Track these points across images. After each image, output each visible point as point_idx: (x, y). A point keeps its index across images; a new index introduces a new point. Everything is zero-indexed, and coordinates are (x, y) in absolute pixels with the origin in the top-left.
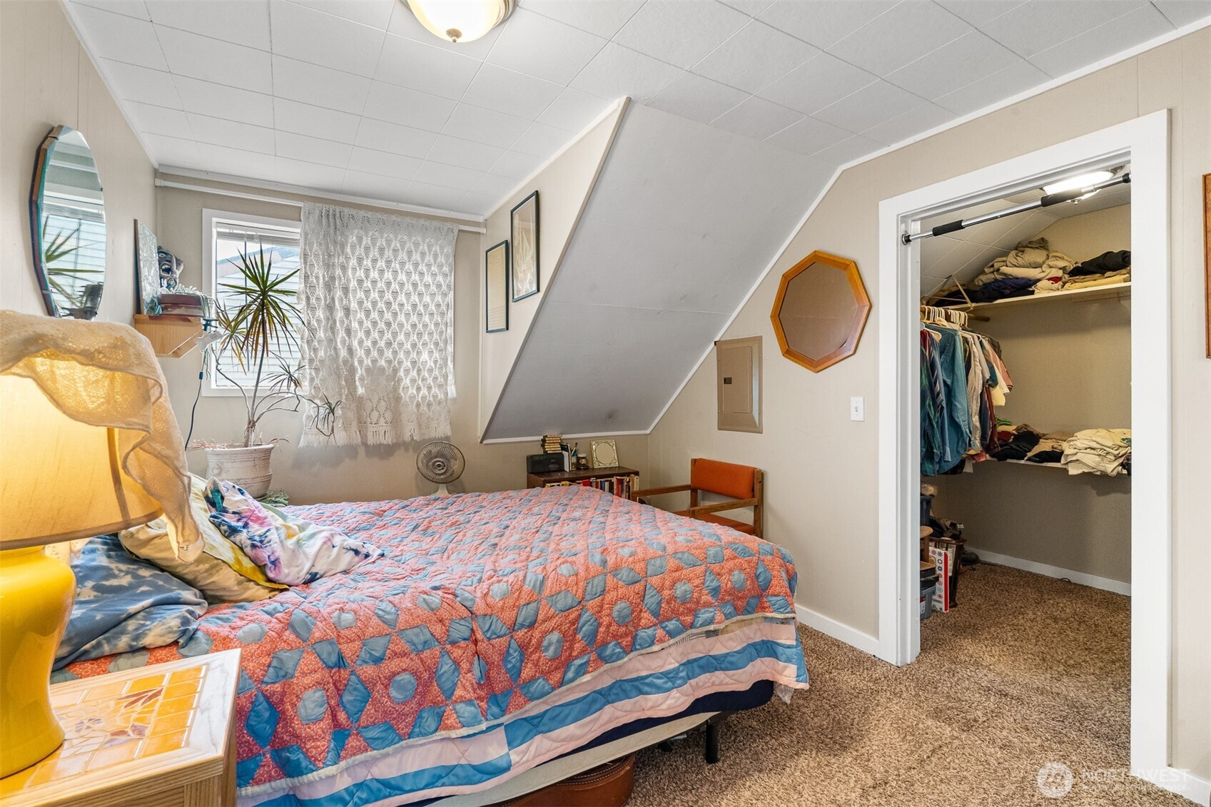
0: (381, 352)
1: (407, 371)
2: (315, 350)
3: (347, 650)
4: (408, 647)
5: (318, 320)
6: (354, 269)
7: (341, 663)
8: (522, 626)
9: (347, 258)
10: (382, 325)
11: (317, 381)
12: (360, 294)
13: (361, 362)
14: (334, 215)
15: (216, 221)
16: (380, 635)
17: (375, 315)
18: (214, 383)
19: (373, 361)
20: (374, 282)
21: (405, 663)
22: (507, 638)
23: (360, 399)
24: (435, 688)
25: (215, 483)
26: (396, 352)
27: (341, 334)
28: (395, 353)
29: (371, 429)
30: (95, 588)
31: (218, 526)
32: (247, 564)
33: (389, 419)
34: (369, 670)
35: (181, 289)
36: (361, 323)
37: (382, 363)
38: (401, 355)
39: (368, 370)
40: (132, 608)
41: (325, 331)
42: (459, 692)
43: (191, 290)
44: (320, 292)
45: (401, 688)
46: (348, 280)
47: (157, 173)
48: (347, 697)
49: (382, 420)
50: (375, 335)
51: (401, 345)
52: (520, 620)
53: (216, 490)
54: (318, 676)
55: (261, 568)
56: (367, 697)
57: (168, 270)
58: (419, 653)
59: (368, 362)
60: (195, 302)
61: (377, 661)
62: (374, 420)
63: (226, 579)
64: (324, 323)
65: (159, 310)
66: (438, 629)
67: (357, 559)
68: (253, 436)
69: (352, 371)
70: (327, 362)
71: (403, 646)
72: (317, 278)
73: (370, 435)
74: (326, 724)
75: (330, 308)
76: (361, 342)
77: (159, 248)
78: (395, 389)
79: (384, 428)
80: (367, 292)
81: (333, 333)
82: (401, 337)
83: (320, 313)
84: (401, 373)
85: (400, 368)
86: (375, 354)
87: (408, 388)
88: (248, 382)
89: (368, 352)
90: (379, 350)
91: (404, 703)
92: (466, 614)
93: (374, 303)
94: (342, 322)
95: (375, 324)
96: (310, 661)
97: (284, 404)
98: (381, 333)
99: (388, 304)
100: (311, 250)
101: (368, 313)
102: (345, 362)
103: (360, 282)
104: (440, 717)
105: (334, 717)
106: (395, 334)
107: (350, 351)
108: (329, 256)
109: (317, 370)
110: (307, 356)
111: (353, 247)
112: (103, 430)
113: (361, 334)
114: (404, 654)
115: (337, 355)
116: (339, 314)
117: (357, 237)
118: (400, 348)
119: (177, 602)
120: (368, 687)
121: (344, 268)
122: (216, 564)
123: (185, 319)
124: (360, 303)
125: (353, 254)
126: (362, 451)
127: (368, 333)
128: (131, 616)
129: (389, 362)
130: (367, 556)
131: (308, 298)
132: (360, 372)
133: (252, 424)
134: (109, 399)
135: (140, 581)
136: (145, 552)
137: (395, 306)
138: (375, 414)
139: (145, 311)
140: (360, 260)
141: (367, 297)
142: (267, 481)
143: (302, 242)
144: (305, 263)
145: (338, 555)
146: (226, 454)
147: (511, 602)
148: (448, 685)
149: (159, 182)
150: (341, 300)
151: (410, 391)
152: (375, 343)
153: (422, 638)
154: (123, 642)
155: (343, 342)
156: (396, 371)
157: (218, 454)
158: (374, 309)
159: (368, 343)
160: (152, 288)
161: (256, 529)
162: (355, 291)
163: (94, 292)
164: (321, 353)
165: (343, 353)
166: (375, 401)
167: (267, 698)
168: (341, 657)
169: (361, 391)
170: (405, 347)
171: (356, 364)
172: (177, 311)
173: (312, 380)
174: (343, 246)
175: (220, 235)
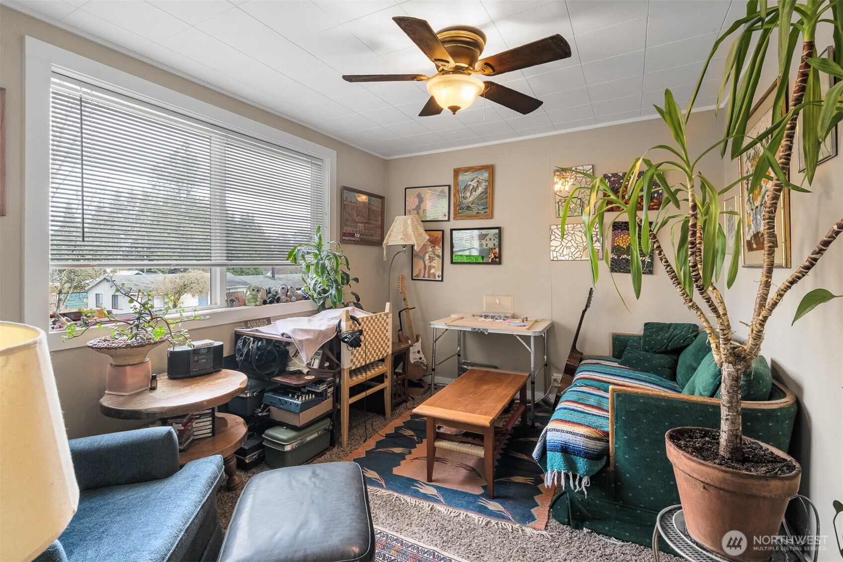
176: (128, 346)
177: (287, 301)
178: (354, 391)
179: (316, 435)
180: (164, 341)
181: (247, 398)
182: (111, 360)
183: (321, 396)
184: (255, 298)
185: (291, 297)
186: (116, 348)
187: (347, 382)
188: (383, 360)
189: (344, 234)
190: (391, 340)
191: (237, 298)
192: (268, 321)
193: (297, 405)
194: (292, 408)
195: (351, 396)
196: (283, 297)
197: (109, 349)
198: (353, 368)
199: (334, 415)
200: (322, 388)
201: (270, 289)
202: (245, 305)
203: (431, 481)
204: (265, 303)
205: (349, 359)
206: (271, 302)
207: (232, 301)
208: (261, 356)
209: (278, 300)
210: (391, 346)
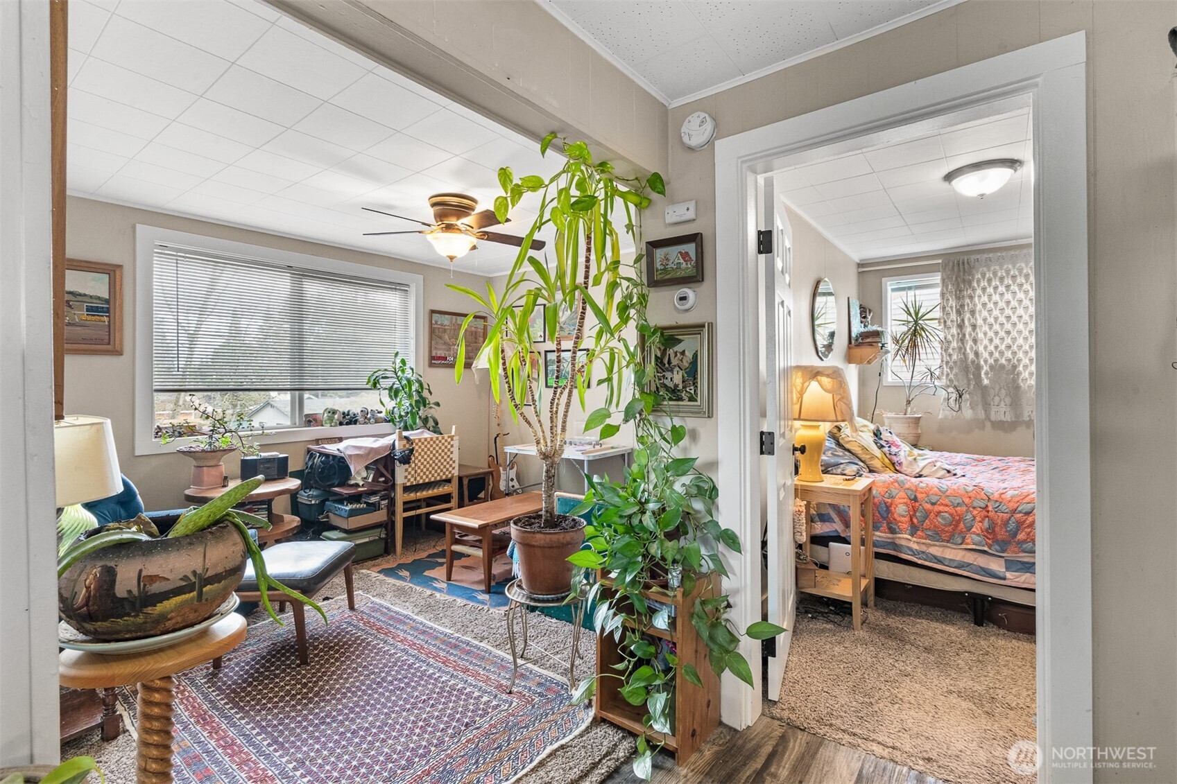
0: (1002, 353)
1: (1026, 367)
2: (950, 355)
3: (919, 496)
4: (949, 503)
5: (952, 336)
6: (980, 296)
7: (915, 499)
8: (1020, 512)
9: (974, 290)
10: (1002, 334)
11: (951, 376)
12: (985, 313)
13: (986, 361)
14: (963, 263)
15: (889, 284)
16: (936, 495)
17: (997, 327)
18: (889, 378)
19: (995, 361)
20: (996, 303)
21: (947, 509)
22: (1009, 515)
23: (986, 387)
24: (962, 525)
25: (878, 427)
26: (1016, 352)
27: (970, 343)
28: (1014, 353)
29: (994, 409)
30: (832, 454)
31: (876, 443)
32: (887, 461)
33: (1008, 403)
34: (928, 506)
35: (871, 328)
36: (985, 334)
37: (1003, 361)
38: (1020, 355)
39: (991, 367)
40: (842, 461)
41: (958, 342)
42: (973, 529)
43: (875, 328)
44: (954, 316)
45: (943, 518)
46: (975, 305)
47: (860, 265)
48: (918, 514)
49: (1003, 403)
50: (997, 341)
51: (1020, 347)
52: (1019, 509)
53: (878, 430)
54: (905, 501)
55: (893, 464)
56: (926, 517)
57: (865, 317)
58: (954, 507)
59: (991, 361)
60: (877, 334)
61: (933, 504)
62: (996, 403)
63: (877, 464)
64: (956, 337)
65: (860, 340)
66: (967, 500)
67: (948, 475)
68: (909, 409)
69: (979, 368)
70: (958, 363)
71: (947, 501)
72: (951, 307)
73: (993, 414)
74: (907, 519)
75: (961, 326)
76: (986, 348)
77: (861, 305)
78: (1015, 380)
79: (1004, 410)
80: (990, 311)
81: (963, 343)
82: (1020, 341)
83: (954, 331)
84: (1021, 368)
85: (1019, 365)
86: (996, 355)
87: (1026, 379)
88: (906, 376)
89: (991, 354)
90: (1000, 352)
91: (945, 525)
92: (986, 498)
93: (996, 319)
94: (970, 335)
95: (996, 333)
96: (902, 494)
97: (928, 391)
98: (1002, 339)
99: (1008, 318)
100: (947, 290)
101: (991, 326)
102: (973, 362)
103: (984, 305)
104: (964, 538)
105: (911, 519)
106: (1014, 340)
107: (977, 354)
108: (960, 291)
109: (951, 369)
110: (945, 360)
111: (978, 281)
112: (831, 395)
113: (986, 342)
114: (947, 506)
115: (965, 357)
116: (968, 329)
117: (981, 274)
118: (1019, 350)
119: (857, 464)
120: (927, 514)
121: (971, 297)
122: (873, 457)
123: (870, 344)
124: (985, 320)
125: (978, 286)
126: (988, 424)
127: (991, 340)
128: (842, 464)
129: (1009, 360)
130: (955, 475)
131: (945, 322)
132: (985, 368)
133: (909, 402)
134: (833, 386)
135: (846, 455)
136: (847, 446)
137: (1014, 319)
138: (997, 399)
139: (853, 342)
140: (984, 289)
141: (990, 315)
142: (918, 437)
143: (941, 285)
144: (943, 299)
145: (936, 470)
146: (893, 418)
147: (1017, 499)
148: (968, 525)
149: (861, 270)
150: (969, 319)
151: (1029, 382)
152: (996, 347)
153: (957, 501)
154: (839, 471)
155: (971, 348)
156: (1015, 367)
157: (889, 418)
158: (996, 322)
159: (991, 348)
160: (857, 328)
161: (894, 449)
162: (980, 311)
163: (832, 335)
164: (955, 357)
165: (971, 356)
166: (997, 389)
167: (885, 503)
168: (916, 497)
169: (986, 382)
170: (1023, 349)
171: (982, 363)
172: (868, 340)
173: (948, 375)
174: (970, 283)
175: (893, 290)
176: (203, 451)
177: (365, 423)
178: (408, 506)
179: (367, 540)
180: (234, 450)
181: (312, 505)
182: (194, 463)
183: (374, 507)
184: (331, 419)
185: (369, 419)
186: (194, 452)
187: (400, 497)
188: (448, 481)
189: (432, 358)
190: (457, 462)
191: (315, 420)
192: (341, 440)
193: (346, 511)
194: (343, 513)
195: (405, 510)
196: (361, 419)
197: (190, 452)
198: (408, 484)
199: (389, 526)
200: (374, 499)
201: (349, 412)
202: (322, 425)
203: (450, 580)
204: (341, 424)
205: (402, 475)
206: (347, 424)
207: (310, 421)
208: (323, 469)
209: (355, 422)
210: (457, 468)
